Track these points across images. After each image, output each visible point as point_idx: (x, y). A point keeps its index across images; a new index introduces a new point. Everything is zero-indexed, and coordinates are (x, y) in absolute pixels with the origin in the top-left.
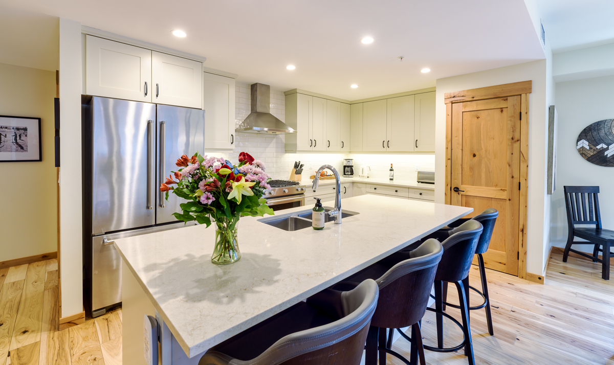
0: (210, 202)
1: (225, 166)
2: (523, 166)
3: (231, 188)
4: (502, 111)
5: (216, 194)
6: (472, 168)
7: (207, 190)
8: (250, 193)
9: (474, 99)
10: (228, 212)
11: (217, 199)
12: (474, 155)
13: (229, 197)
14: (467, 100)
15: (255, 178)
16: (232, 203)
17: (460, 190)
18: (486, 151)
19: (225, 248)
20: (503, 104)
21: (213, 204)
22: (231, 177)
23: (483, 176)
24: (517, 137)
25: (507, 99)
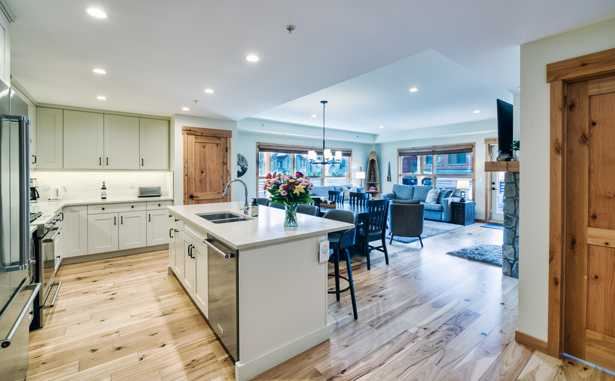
0: (286, 194)
1: (291, 178)
2: (228, 178)
3: (295, 188)
4: (217, 145)
5: (288, 192)
6: (201, 181)
7: (284, 189)
8: (303, 191)
9: (203, 135)
10: (293, 200)
11: (289, 194)
12: (202, 172)
13: (294, 193)
14: (199, 134)
15: (306, 184)
16: (295, 195)
17: (194, 196)
18: (209, 169)
19: (290, 219)
20: (218, 142)
21: (287, 196)
22: (294, 183)
23: (208, 186)
24: (225, 162)
25: (220, 139)
